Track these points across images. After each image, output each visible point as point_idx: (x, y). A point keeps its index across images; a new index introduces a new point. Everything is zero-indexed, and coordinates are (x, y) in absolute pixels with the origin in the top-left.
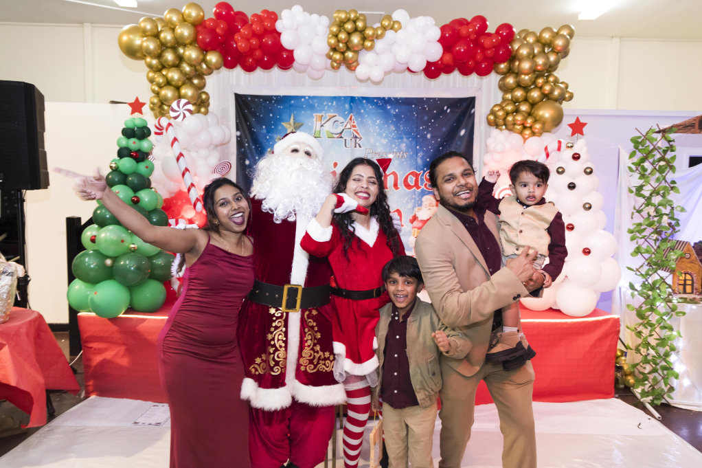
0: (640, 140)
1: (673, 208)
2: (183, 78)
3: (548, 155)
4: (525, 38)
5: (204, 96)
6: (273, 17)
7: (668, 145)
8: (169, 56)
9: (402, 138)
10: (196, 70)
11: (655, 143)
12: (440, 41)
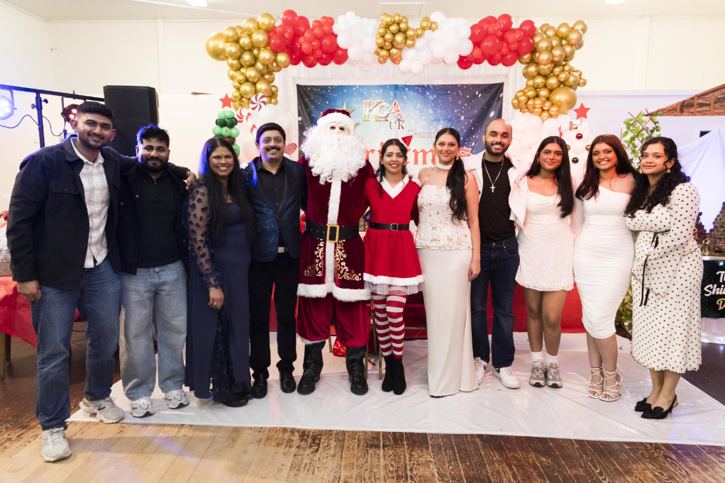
0: (631, 122)
2: (258, 76)
4: (545, 33)
5: (274, 89)
6: (330, 22)
7: (654, 126)
8: (247, 57)
9: (439, 120)
10: (268, 68)
11: (643, 125)
12: (470, 38)
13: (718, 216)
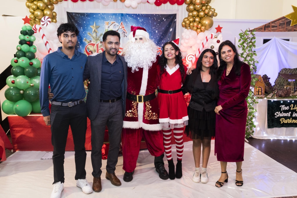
0: (242, 35)
1: (254, 62)
2: (45, 6)
3: (207, 40)
5: (54, 14)
7: (253, 37)
10: (50, 2)
11: (248, 35)
13: (277, 79)
